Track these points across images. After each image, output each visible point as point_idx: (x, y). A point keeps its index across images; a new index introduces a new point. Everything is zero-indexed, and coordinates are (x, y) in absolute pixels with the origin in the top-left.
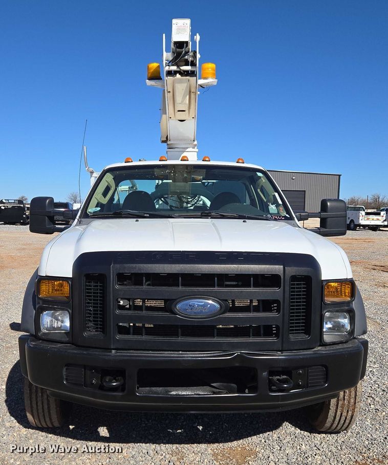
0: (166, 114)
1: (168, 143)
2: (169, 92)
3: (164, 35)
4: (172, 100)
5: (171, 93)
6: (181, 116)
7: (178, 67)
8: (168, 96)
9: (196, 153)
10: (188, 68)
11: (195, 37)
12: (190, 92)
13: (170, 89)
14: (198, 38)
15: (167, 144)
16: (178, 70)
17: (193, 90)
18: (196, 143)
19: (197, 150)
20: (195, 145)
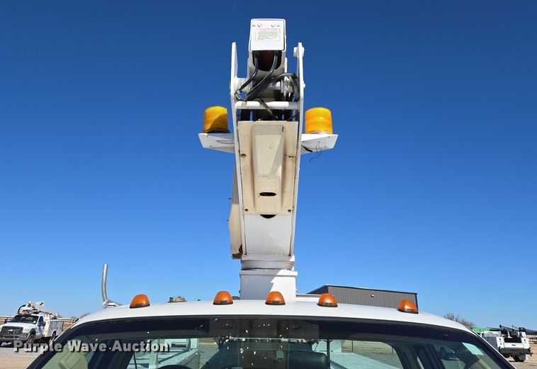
0: (238, 203)
1: (243, 259)
2: (244, 155)
3: (234, 45)
4: (249, 172)
5: (248, 159)
6: (267, 205)
7: (262, 102)
8: (242, 165)
9: (294, 279)
10: (283, 105)
11: (295, 49)
12: (285, 155)
13: (246, 151)
14: (300, 50)
15: (242, 261)
16: (262, 108)
17: (291, 152)
18: (293, 259)
19: (296, 273)
20: (292, 264)
